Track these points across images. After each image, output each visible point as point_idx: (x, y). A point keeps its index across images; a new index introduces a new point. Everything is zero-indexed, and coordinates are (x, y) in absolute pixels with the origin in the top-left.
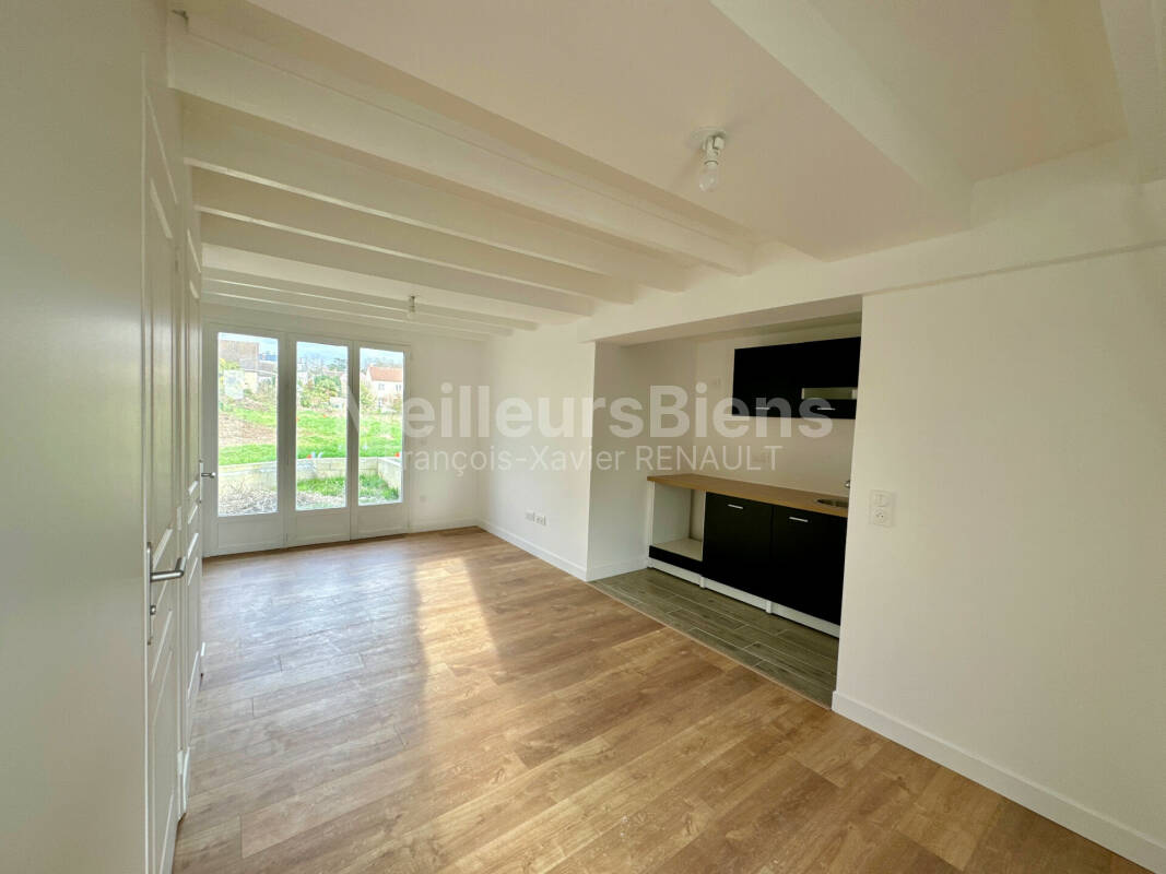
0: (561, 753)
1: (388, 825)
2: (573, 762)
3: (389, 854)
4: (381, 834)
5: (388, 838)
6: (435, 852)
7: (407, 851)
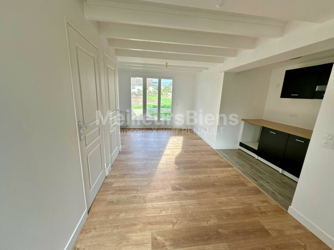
0: (182, 190)
1: (138, 191)
2: (184, 194)
3: (135, 196)
4: (135, 192)
5: (136, 193)
6: (144, 200)
7: (139, 197)
